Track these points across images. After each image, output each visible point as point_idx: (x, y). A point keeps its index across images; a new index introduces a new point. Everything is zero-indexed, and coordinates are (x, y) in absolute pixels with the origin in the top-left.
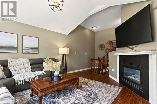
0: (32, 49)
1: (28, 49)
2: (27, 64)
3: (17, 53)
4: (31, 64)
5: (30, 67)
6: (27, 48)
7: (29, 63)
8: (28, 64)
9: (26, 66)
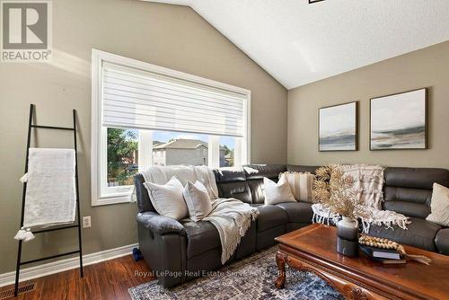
0: (398, 133)
1: (386, 135)
2: (372, 184)
3: (357, 149)
4: (385, 186)
5: (379, 194)
6: (381, 135)
7: (381, 181)
8: (377, 182)
9: (369, 187)
